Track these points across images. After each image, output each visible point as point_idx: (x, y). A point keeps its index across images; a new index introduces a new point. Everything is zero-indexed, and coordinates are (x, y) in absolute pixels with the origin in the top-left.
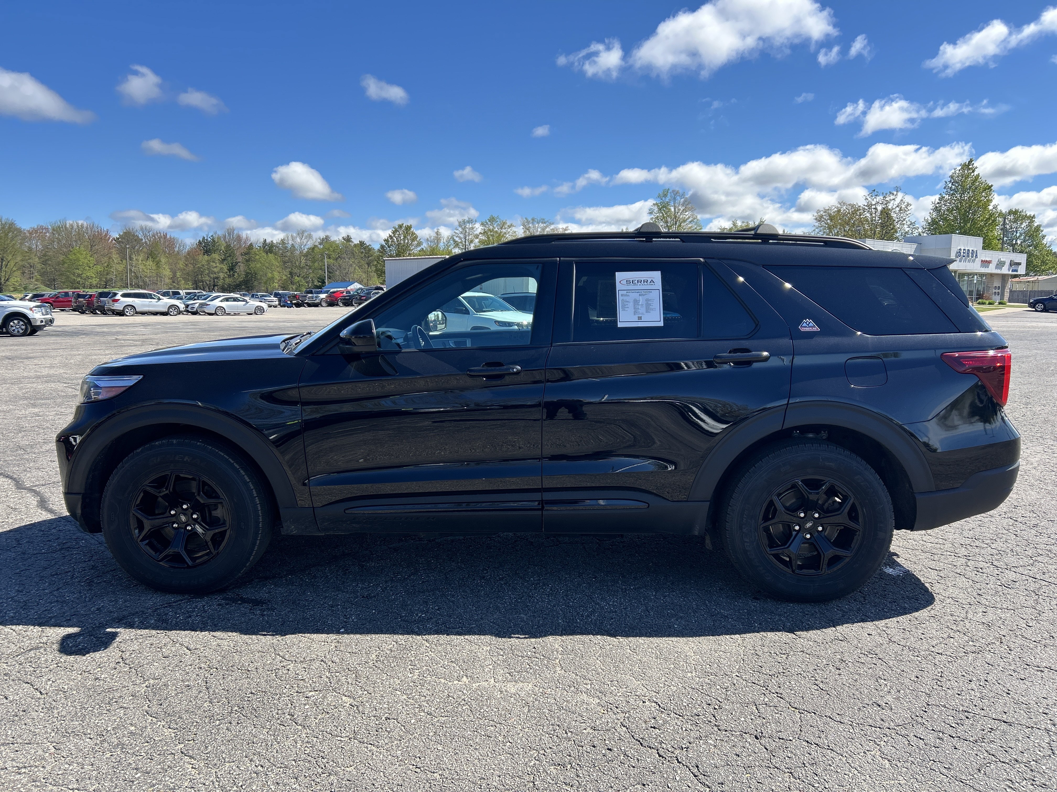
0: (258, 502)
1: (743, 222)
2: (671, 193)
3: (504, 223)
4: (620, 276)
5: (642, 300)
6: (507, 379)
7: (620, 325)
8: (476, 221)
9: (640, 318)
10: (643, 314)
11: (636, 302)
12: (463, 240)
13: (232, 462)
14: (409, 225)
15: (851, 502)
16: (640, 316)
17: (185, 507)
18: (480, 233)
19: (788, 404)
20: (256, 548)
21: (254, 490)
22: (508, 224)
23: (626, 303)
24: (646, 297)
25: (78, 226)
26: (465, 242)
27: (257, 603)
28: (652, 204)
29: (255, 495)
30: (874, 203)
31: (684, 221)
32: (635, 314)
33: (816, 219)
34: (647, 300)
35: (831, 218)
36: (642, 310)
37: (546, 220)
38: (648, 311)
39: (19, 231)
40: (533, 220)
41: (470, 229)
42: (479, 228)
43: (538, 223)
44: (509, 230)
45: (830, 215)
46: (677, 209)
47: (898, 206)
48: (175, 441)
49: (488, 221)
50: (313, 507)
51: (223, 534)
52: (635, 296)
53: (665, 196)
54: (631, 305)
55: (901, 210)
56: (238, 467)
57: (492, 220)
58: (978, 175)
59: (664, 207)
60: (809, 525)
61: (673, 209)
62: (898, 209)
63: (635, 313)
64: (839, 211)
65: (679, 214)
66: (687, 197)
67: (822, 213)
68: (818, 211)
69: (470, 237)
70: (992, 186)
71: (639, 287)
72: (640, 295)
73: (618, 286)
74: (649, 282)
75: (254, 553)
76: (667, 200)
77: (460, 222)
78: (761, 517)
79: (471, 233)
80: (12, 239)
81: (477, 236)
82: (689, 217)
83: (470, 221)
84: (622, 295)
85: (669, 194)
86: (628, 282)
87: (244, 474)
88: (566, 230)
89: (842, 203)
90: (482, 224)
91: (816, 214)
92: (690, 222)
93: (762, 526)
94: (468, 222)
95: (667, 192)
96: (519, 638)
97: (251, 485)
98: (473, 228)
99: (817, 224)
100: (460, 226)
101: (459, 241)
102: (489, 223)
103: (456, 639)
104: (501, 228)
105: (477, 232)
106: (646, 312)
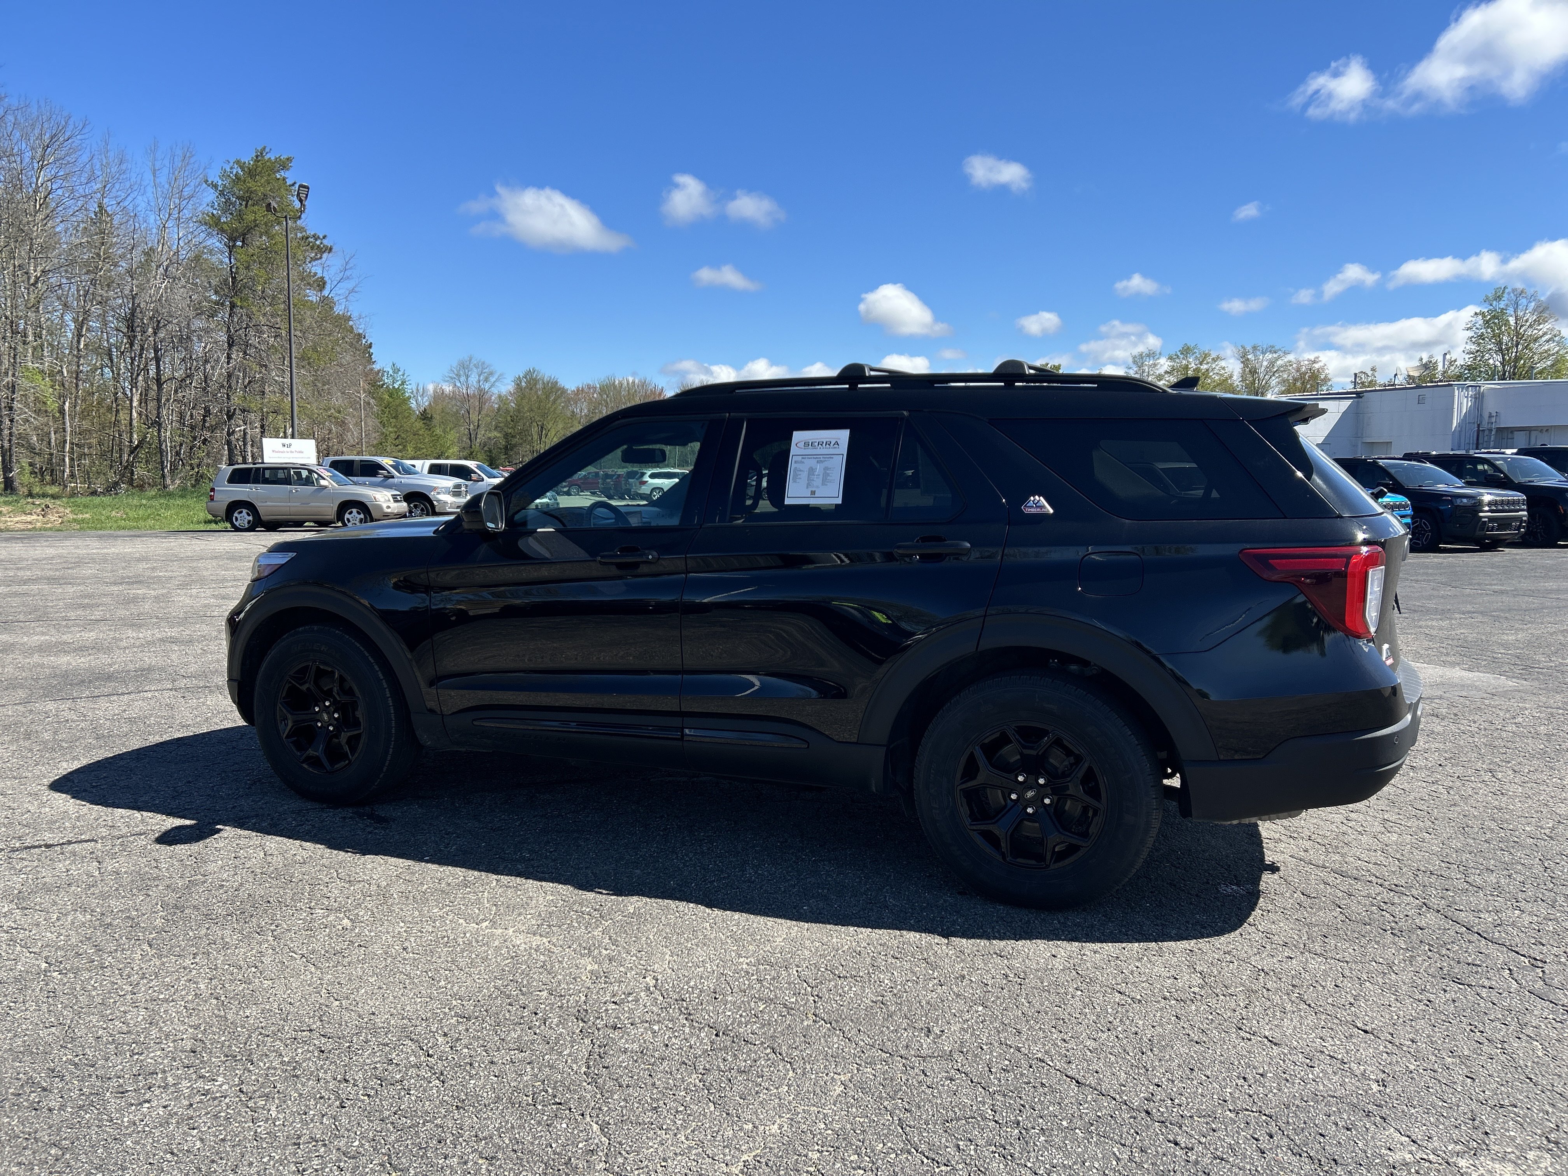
0: (391, 704)
2: (1509, 293)
3: (1206, 356)
4: (798, 436)
5: (819, 468)
6: (644, 569)
7: (787, 502)
8: (1160, 354)
9: (813, 493)
10: (817, 487)
11: (811, 471)
13: (367, 655)
14: (1057, 364)
15: (1086, 765)
16: (813, 489)
17: (327, 704)
18: (1166, 372)
19: (985, 616)
20: (389, 758)
21: (387, 690)
22: (1214, 355)
23: (800, 473)
24: (826, 464)
25: (628, 384)
27: (381, 820)
28: (1472, 314)
29: (388, 695)
31: (1536, 340)
32: (807, 488)
34: (826, 469)
36: (818, 481)
37: (1277, 348)
38: (824, 482)
39: (563, 391)
40: (1255, 348)
41: (1150, 366)
42: (1164, 364)
43: (1264, 353)
44: (1214, 366)
46: (1520, 321)
48: (316, 628)
49: (1179, 354)
50: (443, 715)
51: (358, 737)
52: (812, 462)
53: (1498, 298)
54: (804, 475)
56: (372, 661)
57: (1186, 351)
59: (1494, 317)
60: (1030, 794)
61: (1512, 321)
63: (808, 486)
65: (1525, 328)
66: (1542, 299)
71: (819, 451)
72: (818, 462)
73: (793, 450)
74: (832, 445)
75: (387, 764)
76: (1502, 306)
77: (1134, 357)
78: (959, 775)
79: (1151, 373)
80: (555, 401)
82: (1545, 334)
83: (1151, 355)
84: (796, 462)
85: (1505, 295)
86: (806, 444)
87: (378, 669)
88: (1314, 362)
90: (1171, 358)
92: (1548, 341)
93: (959, 788)
95: (1503, 292)
96: (601, 893)
97: (384, 684)
98: (1154, 365)
100: (1135, 362)
102: (1182, 356)
103: (531, 884)
104: (1201, 364)
105: (1161, 371)
106: (822, 485)
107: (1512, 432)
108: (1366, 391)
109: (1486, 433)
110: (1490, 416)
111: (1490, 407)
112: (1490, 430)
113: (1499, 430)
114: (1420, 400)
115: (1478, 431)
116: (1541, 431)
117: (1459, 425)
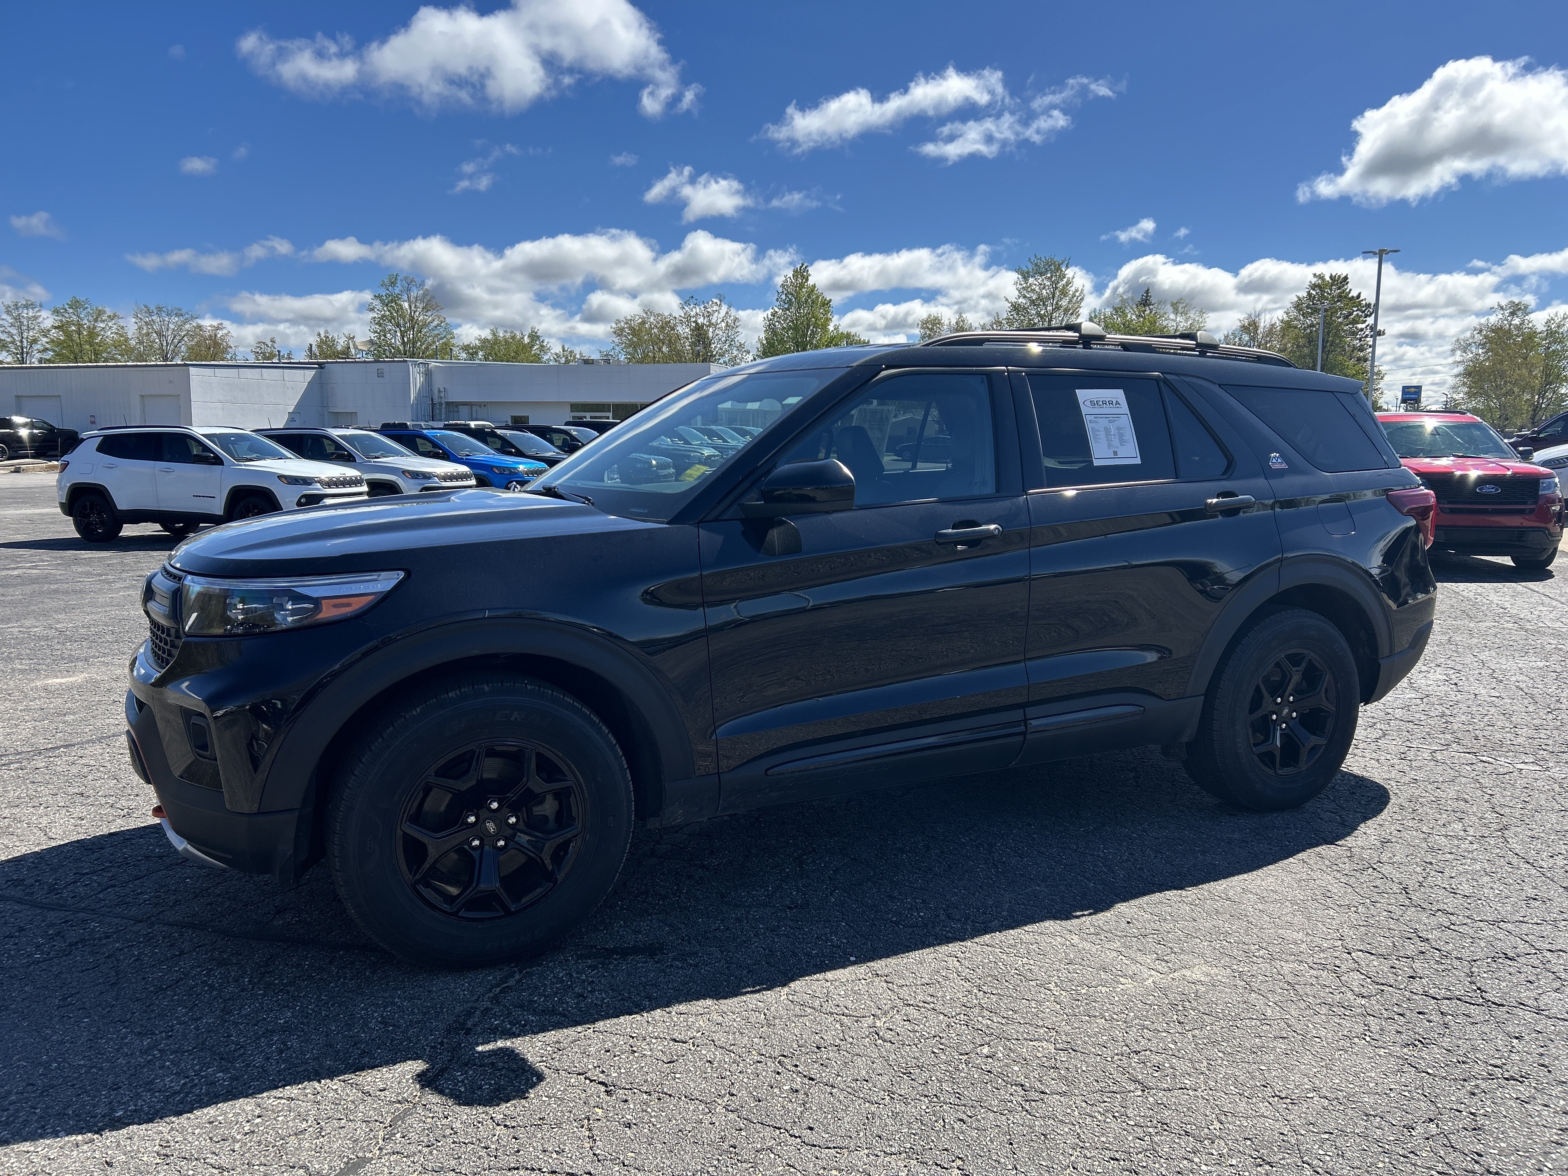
1: (506, 332)
3: (100, 313)
4: (1082, 394)
5: (1113, 428)
7: (1096, 463)
8: (42, 306)
9: (1115, 453)
10: (1117, 447)
11: (1107, 430)
12: (17, 338)
16: (1115, 450)
18: (53, 327)
23: (1097, 433)
24: (1117, 424)
26: (22, 342)
28: (372, 296)
30: (692, 314)
32: (1109, 448)
33: (615, 333)
34: (1119, 429)
35: (634, 332)
36: (1116, 442)
37: (186, 311)
38: (1122, 442)
40: (160, 309)
41: (29, 319)
42: (48, 320)
43: (171, 315)
45: (631, 328)
46: (413, 306)
47: (723, 321)
52: (1104, 422)
53: (393, 284)
54: (1101, 435)
55: (727, 325)
57: (76, 305)
58: (814, 286)
61: (406, 305)
62: (723, 324)
64: (644, 323)
65: (417, 314)
66: (426, 287)
67: (622, 324)
68: (618, 322)
69: (31, 333)
70: (830, 300)
71: (1106, 410)
72: (1108, 421)
73: (1084, 409)
74: (1115, 403)
76: (397, 292)
77: (8, 307)
79: (32, 326)
81: (45, 333)
82: (433, 320)
83: (30, 305)
84: (1091, 422)
85: (399, 282)
86: (1092, 403)
88: (218, 328)
89: (648, 311)
90: (56, 312)
91: (614, 325)
94: (26, 307)
95: (396, 279)
98: (36, 318)
99: (616, 340)
100: (9, 313)
101: (9, 340)
102: (71, 311)
104: (96, 320)
105: (46, 325)
106: (1121, 445)
107: (456, 406)
108: (328, 363)
109: (438, 406)
110: (439, 391)
111: (439, 383)
112: (441, 404)
113: (448, 403)
114: (380, 374)
115: (433, 404)
116: (480, 406)
117: (415, 398)
